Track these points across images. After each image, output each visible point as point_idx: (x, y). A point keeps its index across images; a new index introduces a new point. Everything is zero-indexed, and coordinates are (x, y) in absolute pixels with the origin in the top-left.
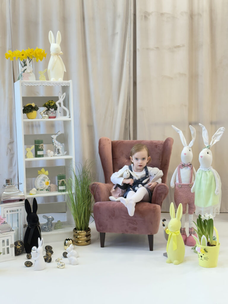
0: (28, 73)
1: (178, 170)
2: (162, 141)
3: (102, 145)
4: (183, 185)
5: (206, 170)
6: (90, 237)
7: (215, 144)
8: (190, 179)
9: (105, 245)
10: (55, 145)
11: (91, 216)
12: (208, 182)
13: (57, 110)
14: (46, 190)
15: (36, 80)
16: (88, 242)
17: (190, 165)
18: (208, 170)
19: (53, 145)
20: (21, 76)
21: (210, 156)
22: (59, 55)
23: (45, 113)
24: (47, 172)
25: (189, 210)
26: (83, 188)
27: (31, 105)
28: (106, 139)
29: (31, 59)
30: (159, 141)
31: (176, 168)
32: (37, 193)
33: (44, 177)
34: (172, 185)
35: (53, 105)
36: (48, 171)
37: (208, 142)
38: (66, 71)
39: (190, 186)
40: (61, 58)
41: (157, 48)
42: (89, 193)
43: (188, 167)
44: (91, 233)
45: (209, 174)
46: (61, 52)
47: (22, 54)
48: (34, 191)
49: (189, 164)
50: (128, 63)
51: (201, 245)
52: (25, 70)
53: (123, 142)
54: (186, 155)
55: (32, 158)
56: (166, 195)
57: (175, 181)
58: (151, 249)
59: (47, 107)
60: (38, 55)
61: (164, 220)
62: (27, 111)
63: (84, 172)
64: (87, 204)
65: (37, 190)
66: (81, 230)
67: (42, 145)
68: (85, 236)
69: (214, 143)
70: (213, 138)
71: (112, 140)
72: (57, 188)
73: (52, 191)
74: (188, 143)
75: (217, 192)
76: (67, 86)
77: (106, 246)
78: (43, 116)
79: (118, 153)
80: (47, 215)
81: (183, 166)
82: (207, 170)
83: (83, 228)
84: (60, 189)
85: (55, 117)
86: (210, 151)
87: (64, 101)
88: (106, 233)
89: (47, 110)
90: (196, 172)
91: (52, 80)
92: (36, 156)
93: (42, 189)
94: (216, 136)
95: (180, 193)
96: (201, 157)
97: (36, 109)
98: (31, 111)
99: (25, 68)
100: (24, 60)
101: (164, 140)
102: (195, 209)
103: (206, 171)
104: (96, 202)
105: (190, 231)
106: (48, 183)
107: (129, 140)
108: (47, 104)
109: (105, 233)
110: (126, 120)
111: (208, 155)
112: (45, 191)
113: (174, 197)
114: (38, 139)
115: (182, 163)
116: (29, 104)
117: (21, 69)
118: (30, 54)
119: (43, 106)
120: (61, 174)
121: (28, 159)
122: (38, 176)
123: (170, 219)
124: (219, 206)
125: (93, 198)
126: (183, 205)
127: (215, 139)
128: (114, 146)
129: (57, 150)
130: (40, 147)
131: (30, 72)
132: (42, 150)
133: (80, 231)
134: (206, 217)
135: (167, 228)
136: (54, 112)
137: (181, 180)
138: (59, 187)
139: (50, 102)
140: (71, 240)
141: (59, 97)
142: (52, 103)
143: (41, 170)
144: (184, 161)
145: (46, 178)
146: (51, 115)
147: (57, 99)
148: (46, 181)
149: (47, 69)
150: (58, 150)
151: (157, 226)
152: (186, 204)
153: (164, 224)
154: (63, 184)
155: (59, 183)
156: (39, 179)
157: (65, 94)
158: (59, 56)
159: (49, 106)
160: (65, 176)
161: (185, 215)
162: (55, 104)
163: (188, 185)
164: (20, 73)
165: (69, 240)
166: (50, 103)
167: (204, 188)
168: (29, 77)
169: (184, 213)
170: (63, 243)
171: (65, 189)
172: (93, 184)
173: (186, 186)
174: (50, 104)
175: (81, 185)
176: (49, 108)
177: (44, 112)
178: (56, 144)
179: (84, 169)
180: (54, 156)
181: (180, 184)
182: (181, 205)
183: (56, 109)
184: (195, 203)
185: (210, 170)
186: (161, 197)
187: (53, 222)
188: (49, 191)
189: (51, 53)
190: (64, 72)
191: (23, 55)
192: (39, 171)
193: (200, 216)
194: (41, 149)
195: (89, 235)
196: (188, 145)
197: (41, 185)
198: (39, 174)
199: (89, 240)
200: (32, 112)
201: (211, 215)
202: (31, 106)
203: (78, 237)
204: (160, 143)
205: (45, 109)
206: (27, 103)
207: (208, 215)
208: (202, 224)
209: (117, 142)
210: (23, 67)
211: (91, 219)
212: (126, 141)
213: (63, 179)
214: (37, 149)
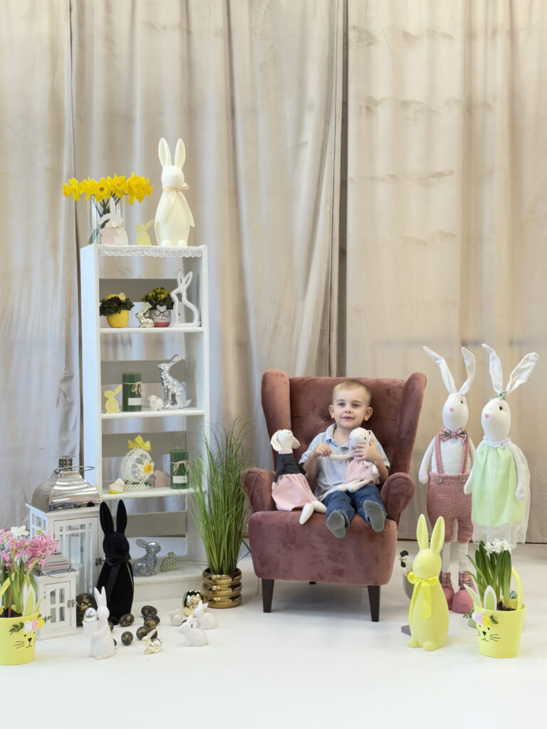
0: (112, 228)
1: (436, 444)
2: (402, 380)
3: (268, 387)
4: (447, 477)
5: (496, 446)
6: (240, 589)
7: (516, 389)
8: (462, 464)
9: (273, 608)
10: (167, 384)
11: (243, 544)
12: (501, 472)
13: (172, 308)
14: (145, 483)
15: (130, 243)
16: (236, 600)
17: (463, 433)
18: (502, 444)
19: (163, 384)
20: (97, 234)
21: (506, 416)
22: (181, 190)
23: (147, 315)
24: (148, 444)
25: (459, 534)
26: (226, 480)
27: (118, 298)
28: (277, 375)
29: (119, 199)
30: (394, 381)
31: (432, 439)
32: (125, 491)
33: (142, 455)
34: (422, 476)
35: (165, 299)
36: (151, 442)
37: (501, 384)
38: (194, 226)
39: (463, 479)
40: (184, 198)
41: (394, 177)
42: (240, 490)
43: (457, 438)
44: (241, 581)
45: (504, 455)
46: (185, 185)
47: (101, 186)
48: (120, 485)
49: (460, 431)
50: (329, 208)
51: (483, 607)
52: (107, 221)
53: (314, 380)
54: (454, 412)
55: (116, 412)
56: (409, 498)
57: (429, 469)
58: (375, 618)
59: (151, 303)
60: (135, 190)
61: (404, 554)
62: (108, 310)
63: (229, 445)
64: (234, 518)
65: (126, 483)
66: (221, 573)
67: (139, 385)
68: (229, 587)
69: (516, 386)
70: (513, 376)
71: (291, 377)
72: (169, 479)
73: (159, 487)
74: (458, 387)
75: (521, 493)
76: (196, 257)
77: (275, 611)
78: (142, 321)
79: (304, 406)
80: (146, 539)
81: (446, 436)
82: (500, 446)
83: (225, 569)
84: (175, 482)
85: (167, 325)
86: (505, 404)
87: (189, 291)
88: (276, 581)
89: (150, 309)
90: (476, 448)
91: (165, 243)
92: (126, 407)
93: (136, 481)
94: (520, 372)
95: (441, 496)
96: (487, 416)
97: (127, 305)
98: (117, 310)
99: (106, 217)
100: (103, 201)
101: (406, 379)
102: (472, 532)
103: (496, 448)
104: (255, 511)
105: (462, 579)
106: (149, 468)
107: (328, 377)
108: (150, 294)
109: (273, 581)
110: (322, 332)
111: (502, 412)
112: (142, 486)
113: (427, 504)
114: (130, 371)
115: (445, 430)
116: (113, 296)
117: (96, 219)
118: (118, 187)
119: (143, 300)
120: (177, 448)
121: (107, 415)
122: (129, 454)
123: (417, 550)
124: (525, 526)
125: (247, 503)
126: (445, 522)
127: (517, 378)
128: (296, 388)
129: (170, 395)
130: (135, 390)
131: (117, 227)
132: (139, 396)
133: (219, 576)
134: (495, 546)
135: (412, 570)
136: (167, 313)
137: (442, 467)
138: (174, 477)
139: (158, 291)
140: (198, 595)
141: (179, 281)
142: (161, 293)
143: (136, 440)
144: (448, 426)
145: (146, 457)
146: (160, 319)
147: (173, 284)
148: (144, 463)
149: (154, 218)
150: (174, 396)
151: (389, 567)
152: (453, 520)
153: (404, 561)
154: (182, 471)
155: (175, 470)
156: (129, 460)
157: (190, 274)
158: (181, 194)
159: (155, 299)
160: (187, 453)
161: (449, 543)
162: (169, 295)
163: (458, 478)
164: (95, 227)
165: (195, 594)
166: (157, 294)
167: (492, 484)
168: (114, 237)
169: (447, 539)
170: (181, 601)
171: (186, 482)
172: (249, 472)
173: (454, 480)
174: (159, 296)
175: (222, 473)
176: (156, 304)
177: (144, 314)
178: (168, 382)
179: (229, 438)
180: (164, 408)
181: (439, 476)
182: (441, 521)
183: (170, 305)
184: (473, 519)
185: (505, 444)
186: (399, 503)
187: (158, 555)
188: (150, 485)
189: (163, 187)
190: (191, 227)
191: (102, 189)
192: (130, 442)
193: (482, 544)
194: (137, 393)
195: (239, 585)
196: (458, 391)
197: (134, 473)
198: (132, 449)
199: (239, 596)
200: (120, 313)
201: (505, 542)
202: (116, 300)
203: (214, 588)
204: (397, 384)
205: (148, 306)
206: (109, 294)
207: (501, 543)
208: (487, 563)
209: (302, 380)
210: (101, 216)
211: (243, 549)
212: (323, 378)
213: (182, 460)
214: (128, 393)
